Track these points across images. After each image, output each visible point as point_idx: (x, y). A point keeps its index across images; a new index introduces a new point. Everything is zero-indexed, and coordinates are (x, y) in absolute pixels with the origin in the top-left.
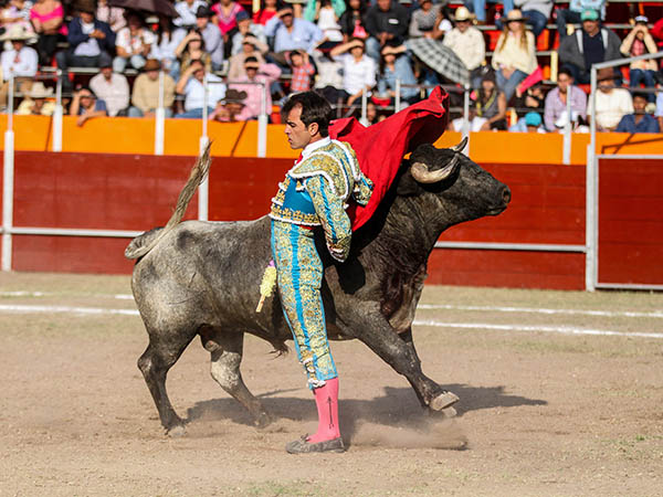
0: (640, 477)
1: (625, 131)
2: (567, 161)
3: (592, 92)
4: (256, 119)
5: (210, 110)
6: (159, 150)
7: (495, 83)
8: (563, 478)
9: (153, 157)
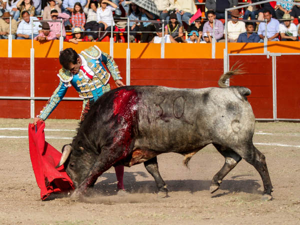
0: (252, 215)
1: (242, 42)
2: (213, 57)
3: (226, 23)
4: (58, 39)
5: (35, 35)
6: (10, 55)
7: (176, 19)
8: (212, 217)
9: (7, 59)
